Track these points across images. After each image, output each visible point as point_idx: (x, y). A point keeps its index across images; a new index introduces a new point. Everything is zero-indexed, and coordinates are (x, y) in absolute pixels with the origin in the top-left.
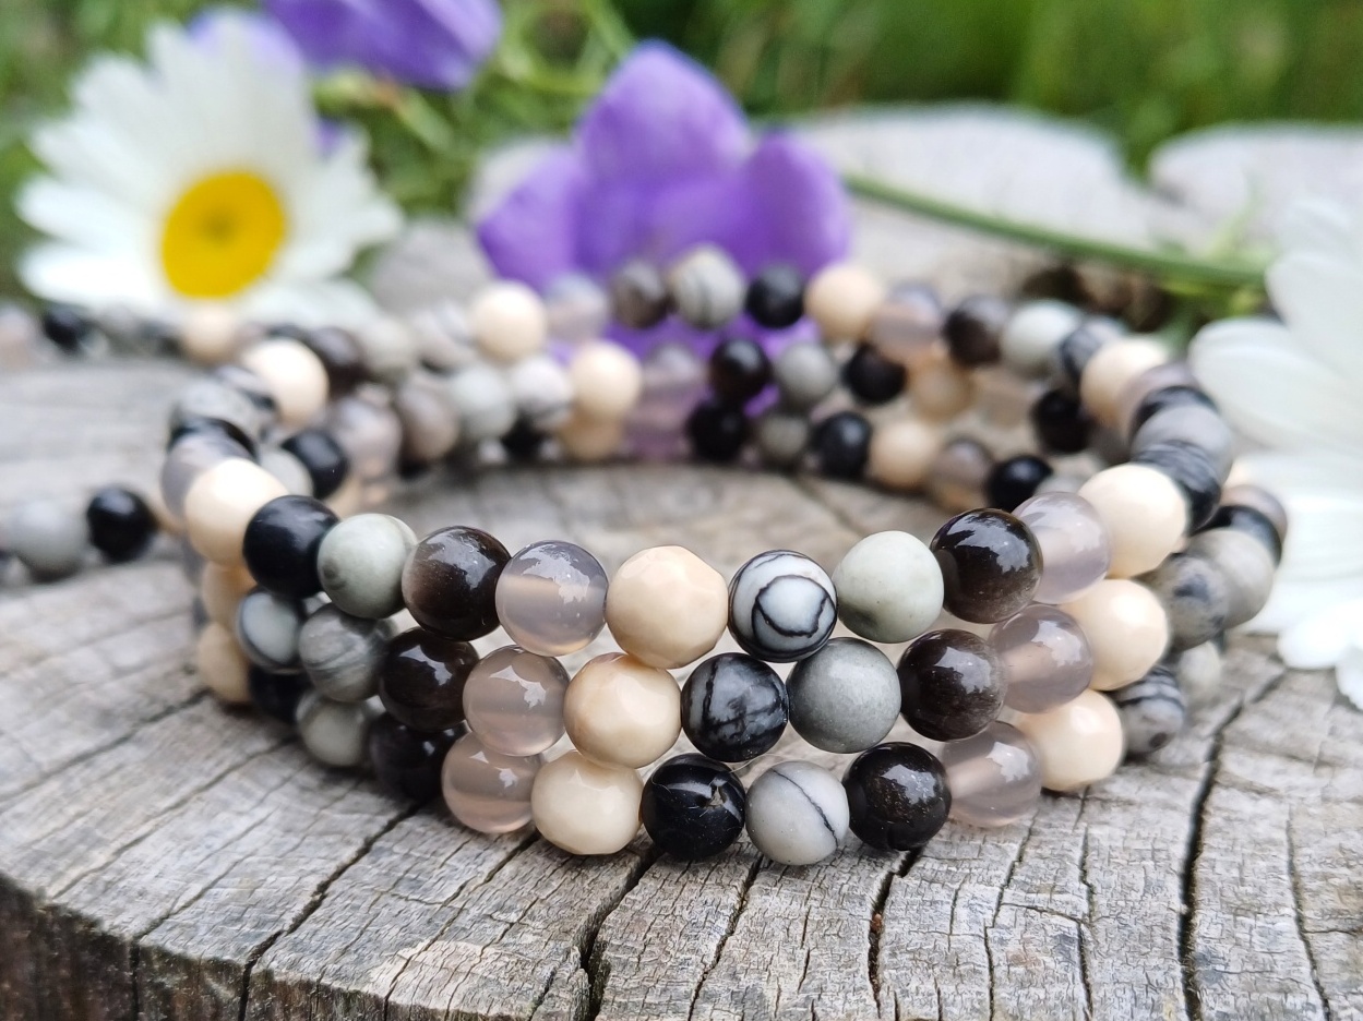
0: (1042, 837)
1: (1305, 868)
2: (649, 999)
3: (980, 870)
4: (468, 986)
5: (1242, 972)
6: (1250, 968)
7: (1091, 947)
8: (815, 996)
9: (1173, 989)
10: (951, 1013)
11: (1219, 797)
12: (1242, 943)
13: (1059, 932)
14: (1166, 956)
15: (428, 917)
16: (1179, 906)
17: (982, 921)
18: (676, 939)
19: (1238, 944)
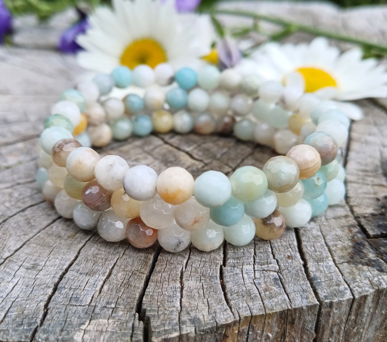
1: (330, 244)
3: (246, 260)
4: (107, 336)
5: (325, 281)
6: (327, 279)
7: (283, 280)
8: (214, 315)
9: (310, 291)
10: (254, 312)
12: (322, 271)
13: (274, 277)
14: (304, 280)
15: (85, 311)
16: (302, 262)
17: (251, 277)
18: (167, 303)
19: (321, 272)
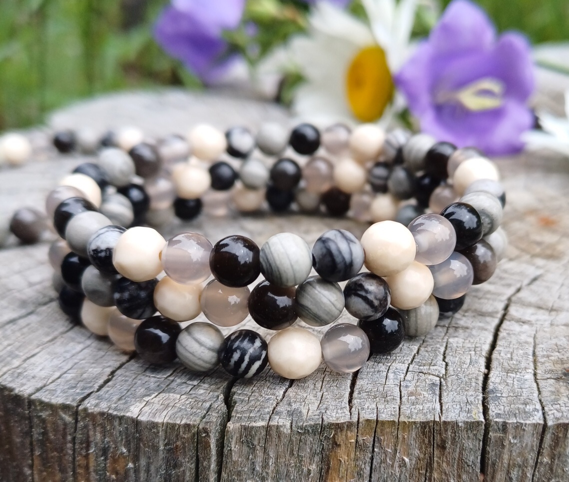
0: (428, 343)
1: (539, 353)
2: (252, 415)
3: (400, 357)
4: (172, 412)
5: (508, 396)
6: (512, 395)
7: (445, 388)
8: (324, 412)
9: (477, 404)
10: (382, 417)
11: (506, 325)
12: (510, 384)
13: (432, 382)
14: (476, 390)
15: (158, 384)
16: (483, 369)
17: (399, 379)
19: (507, 385)
